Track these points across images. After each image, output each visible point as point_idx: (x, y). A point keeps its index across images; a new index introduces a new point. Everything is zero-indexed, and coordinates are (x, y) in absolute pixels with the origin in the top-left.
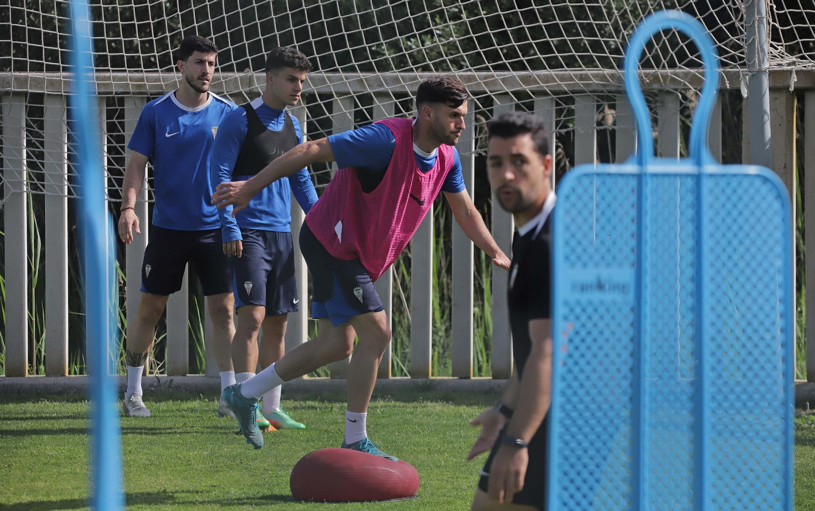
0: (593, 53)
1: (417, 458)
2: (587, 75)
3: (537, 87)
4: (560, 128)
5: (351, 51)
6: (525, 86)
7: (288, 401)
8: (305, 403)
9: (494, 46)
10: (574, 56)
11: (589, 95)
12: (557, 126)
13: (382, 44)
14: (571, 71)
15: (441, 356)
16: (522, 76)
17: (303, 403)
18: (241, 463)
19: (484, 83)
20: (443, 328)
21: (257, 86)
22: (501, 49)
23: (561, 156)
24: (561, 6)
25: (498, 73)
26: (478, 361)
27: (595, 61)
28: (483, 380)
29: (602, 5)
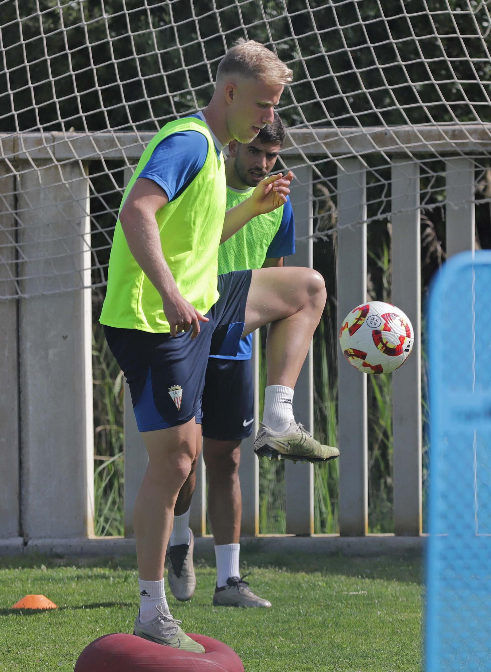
0: (470, 101)
1: (243, 644)
2: (461, 131)
3: (396, 148)
4: (427, 203)
5: (149, 103)
6: (379, 147)
7: (69, 568)
8: (92, 570)
9: (338, 93)
10: (444, 106)
11: (465, 159)
12: (422, 199)
13: (189, 93)
14: (439, 125)
15: (272, 507)
16: (376, 133)
17: (88, 571)
18: (9, 652)
19: (325, 144)
20: (273, 469)
21: (24, 151)
22: (347, 97)
23: (430, 239)
24: (426, 39)
25: (344, 130)
26: (321, 513)
27: (471, 112)
28: (327, 538)
29: (482, 37)
